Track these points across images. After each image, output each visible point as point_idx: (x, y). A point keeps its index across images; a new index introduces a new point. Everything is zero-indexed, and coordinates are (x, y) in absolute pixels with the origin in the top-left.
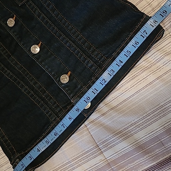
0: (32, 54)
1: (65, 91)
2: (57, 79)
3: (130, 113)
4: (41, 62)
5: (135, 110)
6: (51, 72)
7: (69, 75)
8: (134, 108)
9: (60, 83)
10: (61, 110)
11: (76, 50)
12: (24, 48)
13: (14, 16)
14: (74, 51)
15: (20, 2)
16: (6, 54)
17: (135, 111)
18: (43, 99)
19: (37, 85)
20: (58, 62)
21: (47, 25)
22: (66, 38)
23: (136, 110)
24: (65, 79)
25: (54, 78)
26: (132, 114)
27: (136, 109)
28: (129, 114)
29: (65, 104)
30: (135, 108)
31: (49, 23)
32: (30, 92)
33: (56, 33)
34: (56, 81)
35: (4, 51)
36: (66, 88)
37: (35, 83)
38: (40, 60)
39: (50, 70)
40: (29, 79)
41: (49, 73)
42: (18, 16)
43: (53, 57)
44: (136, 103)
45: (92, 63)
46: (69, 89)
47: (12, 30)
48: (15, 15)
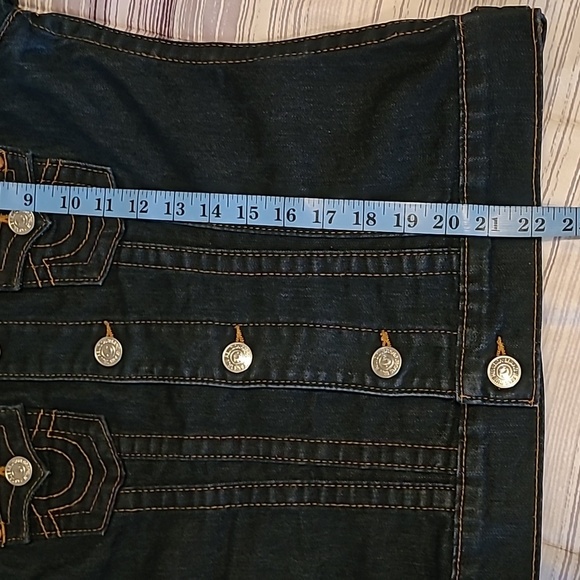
0: (238, 377)
1: (415, 392)
2: (368, 382)
3: (565, 377)
4: (283, 378)
5: (570, 359)
6: (330, 380)
7: (389, 343)
8: (563, 357)
9: (384, 384)
10: (448, 454)
11: (350, 262)
12: (202, 381)
13: (105, 326)
14: (349, 270)
15: (95, 275)
16: (165, 448)
17: (572, 362)
18: (372, 475)
19: (322, 451)
20: (329, 336)
21: (219, 268)
22: (299, 254)
23: (573, 356)
24: (388, 362)
25: (354, 388)
26: (571, 374)
27: (572, 354)
28: (564, 382)
29: (444, 428)
30: (565, 354)
31: (219, 258)
32: (318, 490)
33: (260, 267)
34: (366, 390)
35: (153, 446)
36: (412, 382)
37: (312, 450)
38: (274, 375)
39: (325, 374)
40: (286, 454)
41: (331, 386)
42: (117, 317)
43: (303, 334)
44: (557, 338)
45: (425, 252)
46: (424, 378)
47: (128, 369)
48: (105, 322)
